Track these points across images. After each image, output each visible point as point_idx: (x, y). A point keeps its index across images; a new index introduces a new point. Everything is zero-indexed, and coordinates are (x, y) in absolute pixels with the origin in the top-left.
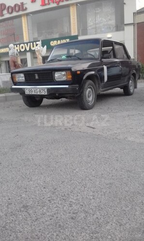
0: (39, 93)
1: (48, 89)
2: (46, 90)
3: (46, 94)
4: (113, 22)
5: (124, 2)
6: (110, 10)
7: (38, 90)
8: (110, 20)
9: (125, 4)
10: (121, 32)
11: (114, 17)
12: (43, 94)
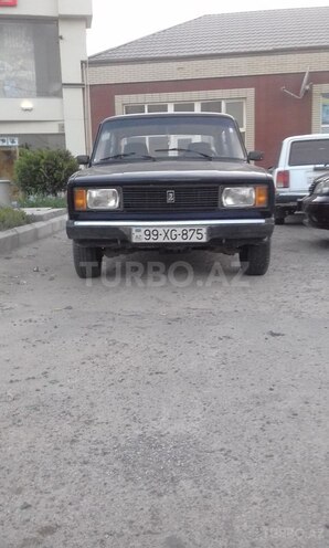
0: (179, 240)
1: (211, 229)
2: (204, 231)
3: (204, 240)
4: (30, 74)
5: (60, 34)
6: (21, 46)
7: (179, 231)
8: (22, 68)
9: (61, 38)
10: (54, 101)
11: (31, 63)
12: (194, 240)
